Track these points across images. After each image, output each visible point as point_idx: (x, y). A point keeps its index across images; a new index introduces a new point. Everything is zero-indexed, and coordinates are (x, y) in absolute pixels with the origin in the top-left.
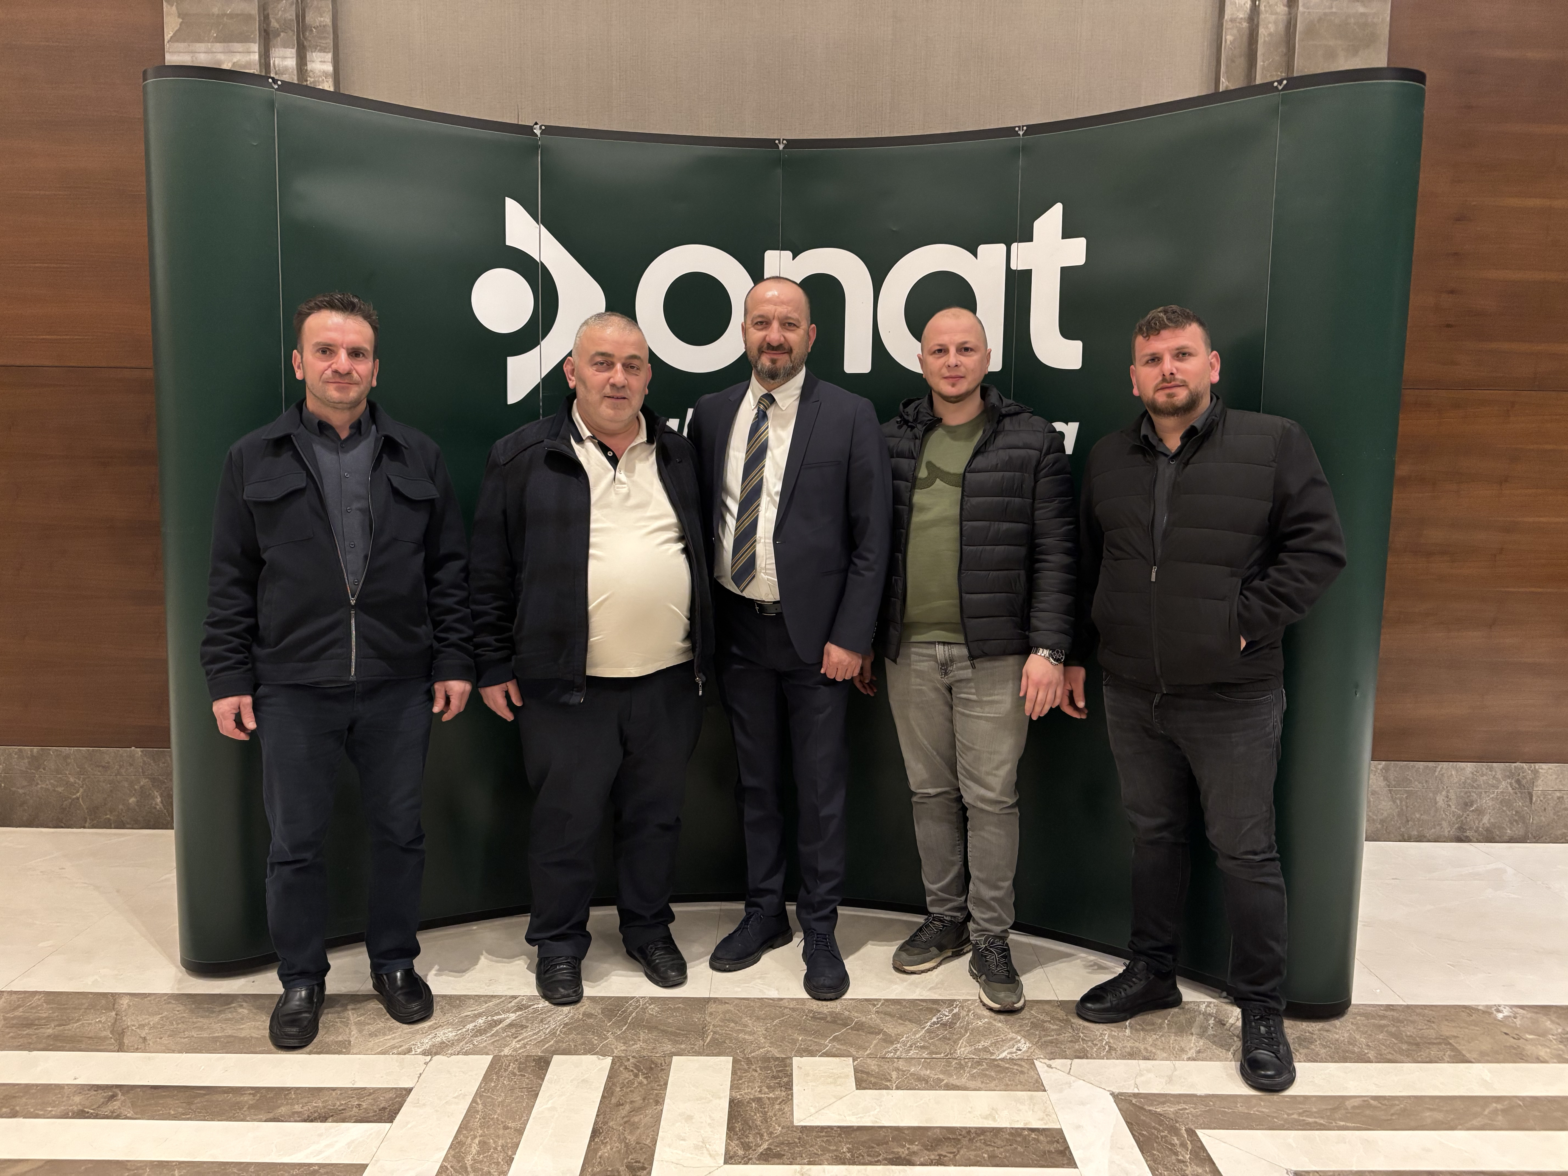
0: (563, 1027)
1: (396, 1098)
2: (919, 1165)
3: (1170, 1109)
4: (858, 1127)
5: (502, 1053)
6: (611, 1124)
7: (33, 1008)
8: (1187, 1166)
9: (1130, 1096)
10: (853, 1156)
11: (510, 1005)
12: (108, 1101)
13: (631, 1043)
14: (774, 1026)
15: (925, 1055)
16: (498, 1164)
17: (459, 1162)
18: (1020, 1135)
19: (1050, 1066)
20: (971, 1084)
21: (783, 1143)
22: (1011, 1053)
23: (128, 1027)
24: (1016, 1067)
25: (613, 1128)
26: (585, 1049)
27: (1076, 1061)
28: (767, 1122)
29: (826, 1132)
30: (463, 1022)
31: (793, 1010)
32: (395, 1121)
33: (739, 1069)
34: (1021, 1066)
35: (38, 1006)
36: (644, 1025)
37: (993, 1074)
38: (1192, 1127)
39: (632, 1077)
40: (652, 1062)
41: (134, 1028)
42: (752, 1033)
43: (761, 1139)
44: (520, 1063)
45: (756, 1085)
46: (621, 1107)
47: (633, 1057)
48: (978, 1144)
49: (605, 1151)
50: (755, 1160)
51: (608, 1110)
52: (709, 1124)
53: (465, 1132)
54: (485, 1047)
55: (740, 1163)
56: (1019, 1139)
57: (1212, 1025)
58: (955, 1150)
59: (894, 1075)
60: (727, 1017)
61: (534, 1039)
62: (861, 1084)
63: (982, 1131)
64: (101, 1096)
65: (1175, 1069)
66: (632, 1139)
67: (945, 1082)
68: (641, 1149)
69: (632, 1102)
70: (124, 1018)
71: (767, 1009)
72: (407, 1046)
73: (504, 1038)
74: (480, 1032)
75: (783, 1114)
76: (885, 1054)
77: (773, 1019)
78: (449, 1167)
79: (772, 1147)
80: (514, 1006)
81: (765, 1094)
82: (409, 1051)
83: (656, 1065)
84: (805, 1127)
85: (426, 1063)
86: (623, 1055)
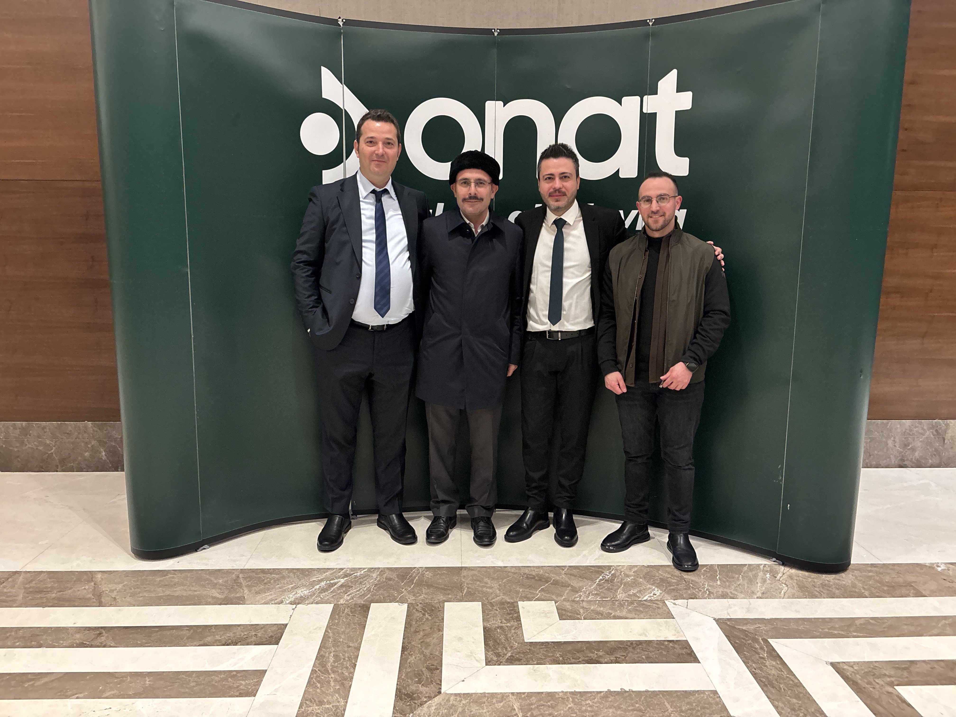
0: (375, 587)
1: (277, 630)
2: (605, 663)
3: (751, 628)
4: (564, 642)
5: (339, 603)
6: (413, 643)
7: (41, 581)
8: (766, 661)
9: (726, 620)
10: (563, 659)
11: (339, 574)
12: (98, 637)
13: (418, 595)
14: (504, 583)
15: (598, 599)
16: (347, 668)
17: (323, 667)
18: (663, 644)
19: (675, 604)
20: (629, 615)
21: (520, 653)
22: (650, 597)
23: (103, 591)
24: (654, 605)
25: (414, 646)
26: (390, 599)
27: (689, 600)
28: (508, 640)
29: (545, 646)
30: (313, 584)
31: (515, 573)
32: (279, 644)
33: (486, 609)
34: (657, 604)
35: (45, 580)
36: (424, 585)
37: (641, 609)
38: (766, 638)
39: (422, 616)
40: (433, 606)
41: (107, 592)
42: (491, 588)
43: (506, 650)
44: (351, 608)
45: (498, 619)
46: (418, 633)
47: (421, 603)
48: (639, 650)
49: (412, 659)
50: (504, 663)
51: (410, 635)
52: (473, 642)
53: (324, 649)
54: (328, 599)
55: (495, 665)
56: (662, 647)
57: (768, 578)
58: (625, 654)
59: (581, 611)
60: (474, 578)
61: (358, 594)
62: (562, 617)
63: (640, 643)
64: (92, 634)
65: (750, 604)
66: (427, 652)
67: (613, 614)
68: (434, 658)
69: (423, 630)
70: (100, 586)
71: (498, 573)
72: (280, 599)
73: (339, 594)
74: (323, 590)
75: (517, 635)
76: (574, 599)
77: (503, 579)
78: (317, 670)
79: (514, 655)
80: (342, 575)
81: (504, 624)
82: (282, 602)
83: (435, 607)
84: (532, 642)
85: (293, 609)
86: (414, 602)
